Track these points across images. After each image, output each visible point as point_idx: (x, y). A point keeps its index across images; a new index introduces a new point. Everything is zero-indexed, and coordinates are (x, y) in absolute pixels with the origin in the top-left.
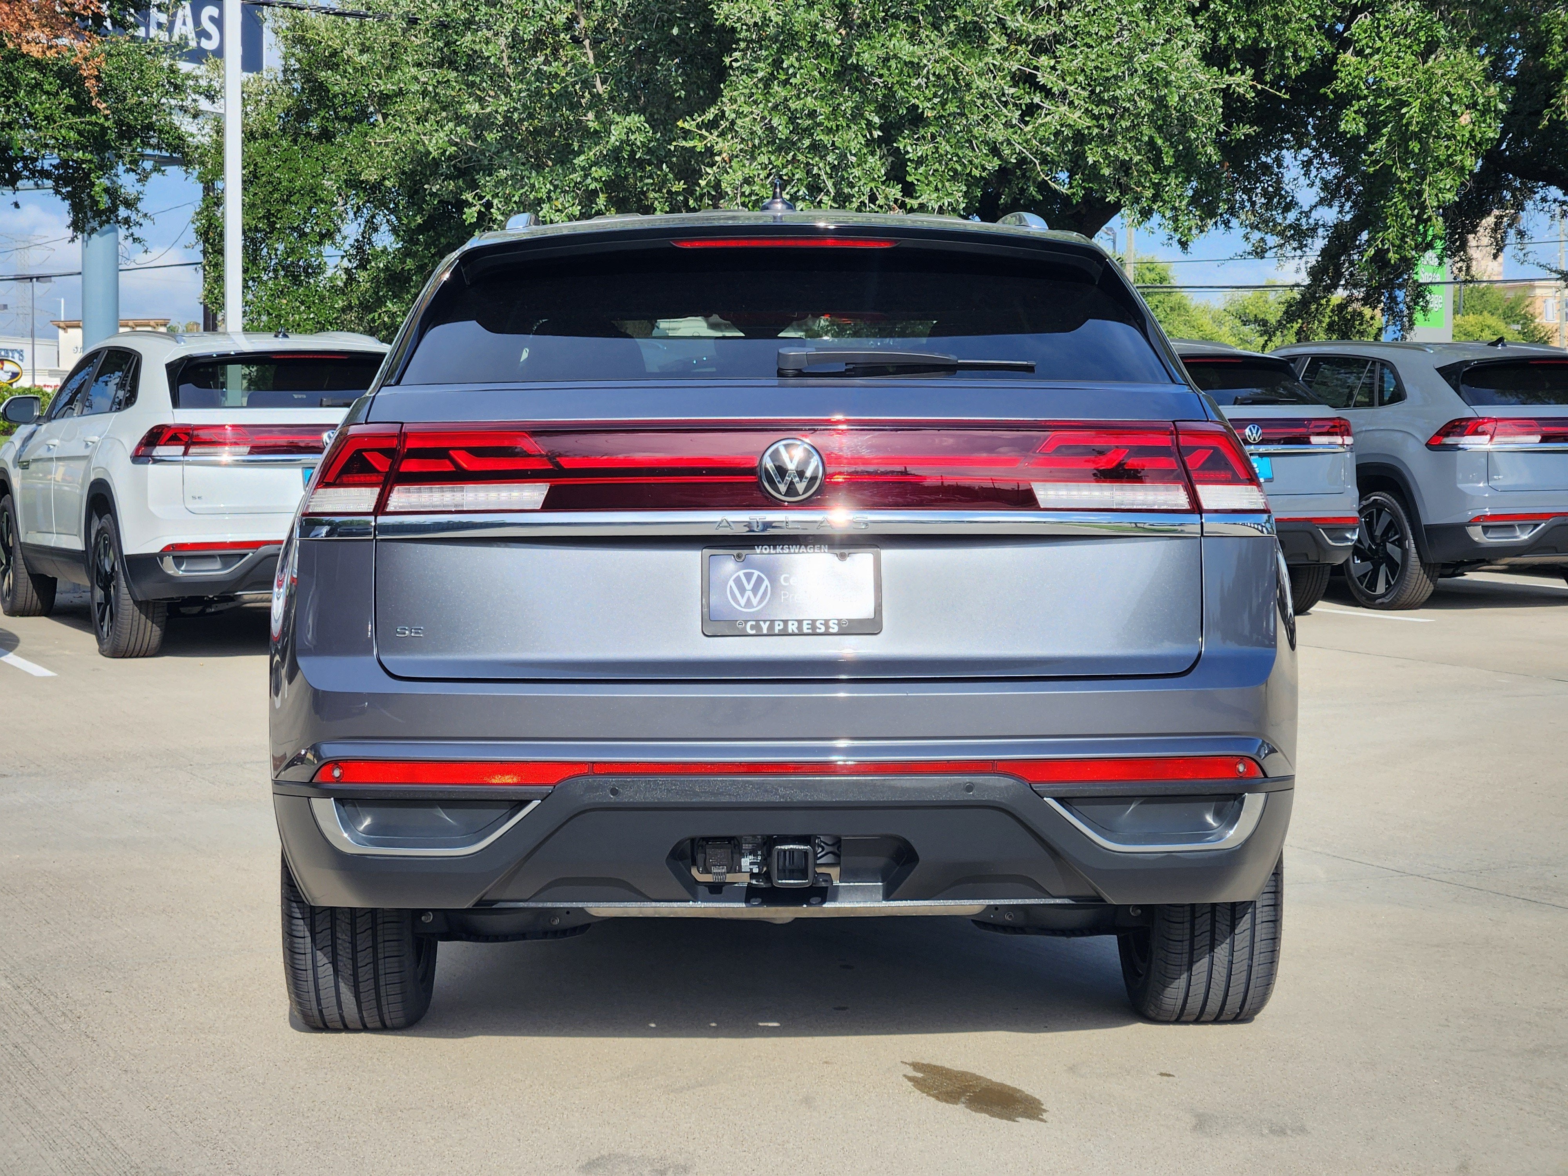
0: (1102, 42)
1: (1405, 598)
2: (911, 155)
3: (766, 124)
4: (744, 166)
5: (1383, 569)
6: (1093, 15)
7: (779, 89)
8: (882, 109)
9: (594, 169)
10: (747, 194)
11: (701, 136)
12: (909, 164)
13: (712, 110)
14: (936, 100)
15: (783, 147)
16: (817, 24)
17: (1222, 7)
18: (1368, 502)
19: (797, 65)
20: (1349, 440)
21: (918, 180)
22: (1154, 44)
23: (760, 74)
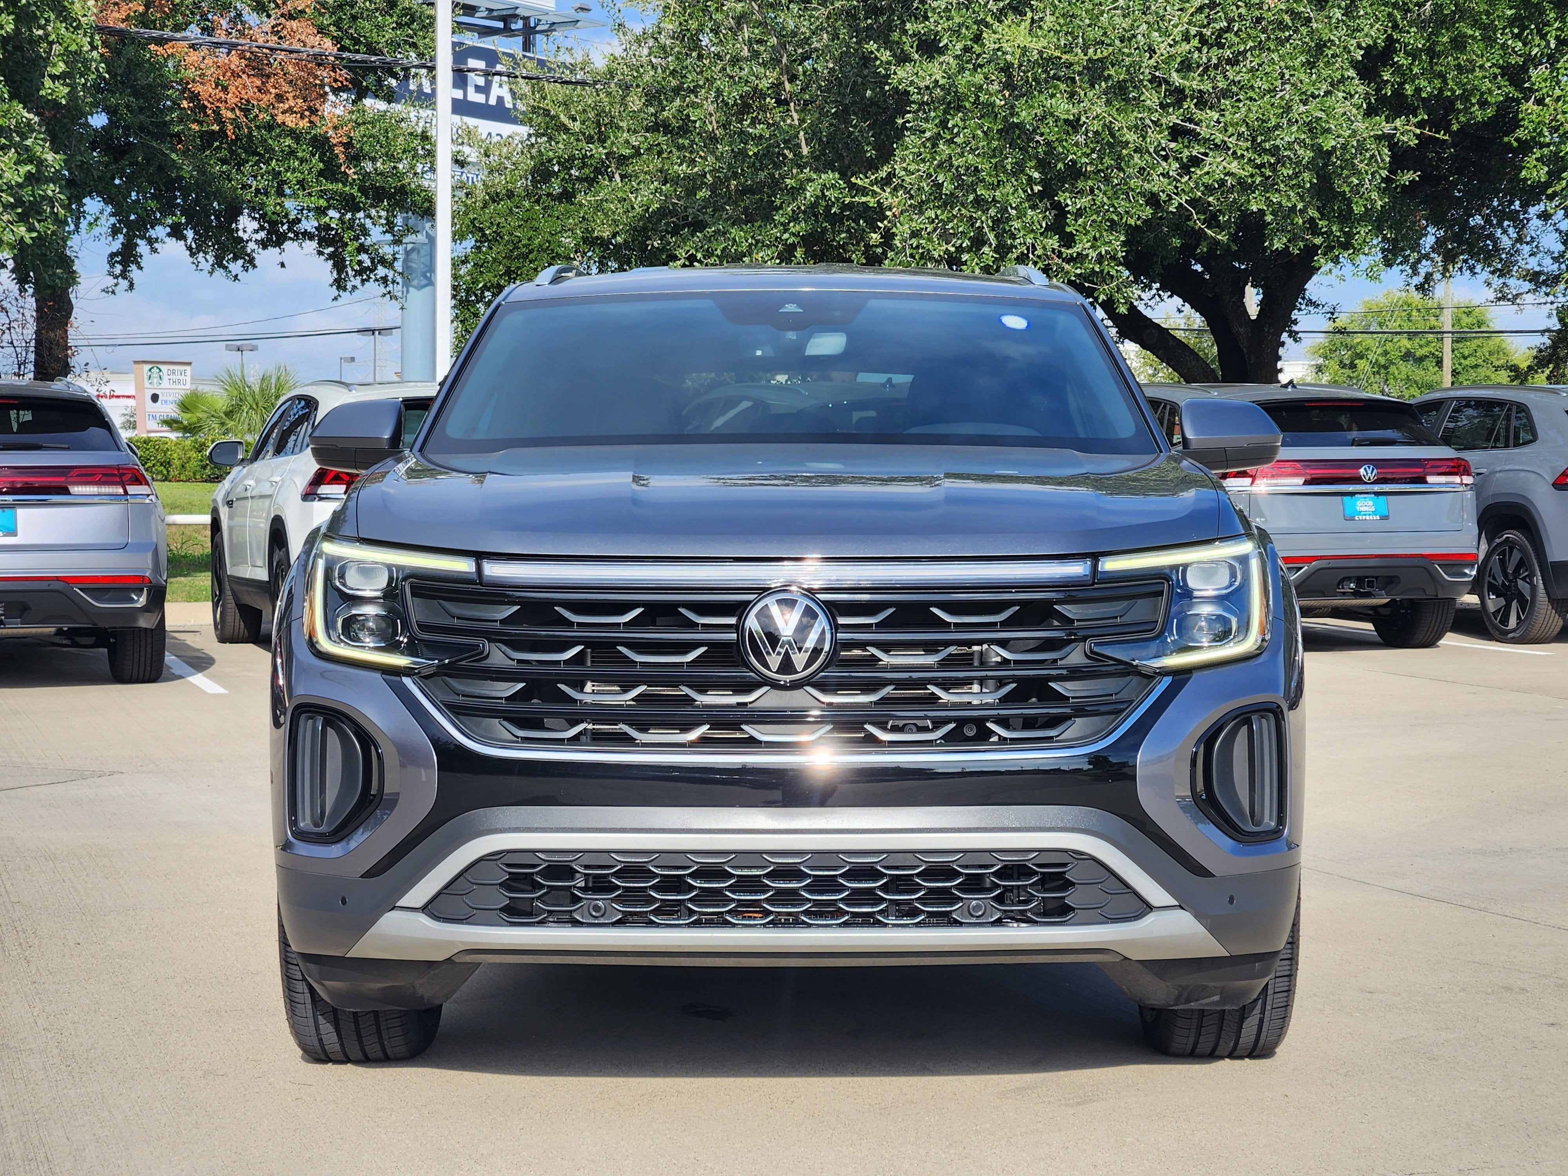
0: (1265, 95)
1: (1534, 632)
2: (1070, 208)
3: (933, 181)
4: (911, 220)
5: (1514, 604)
6: (1257, 70)
7: (945, 148)
8: (1043, 165)
9: (792, 224)
10: (914, 246)
11: (874, 191)
12: (1069, 216)
13: (885, 168)
14: (1094, 156)
15: (949, 202)
16: (982, 86)
17: (1406, 59)
18: (1501, 540)
19: (961, 124)
20: (1468, 480)
21: (1077, 231)
22: (1314, 97)
23: (928, 134)
